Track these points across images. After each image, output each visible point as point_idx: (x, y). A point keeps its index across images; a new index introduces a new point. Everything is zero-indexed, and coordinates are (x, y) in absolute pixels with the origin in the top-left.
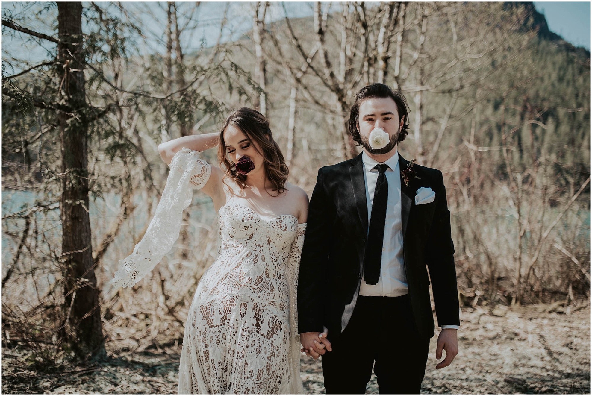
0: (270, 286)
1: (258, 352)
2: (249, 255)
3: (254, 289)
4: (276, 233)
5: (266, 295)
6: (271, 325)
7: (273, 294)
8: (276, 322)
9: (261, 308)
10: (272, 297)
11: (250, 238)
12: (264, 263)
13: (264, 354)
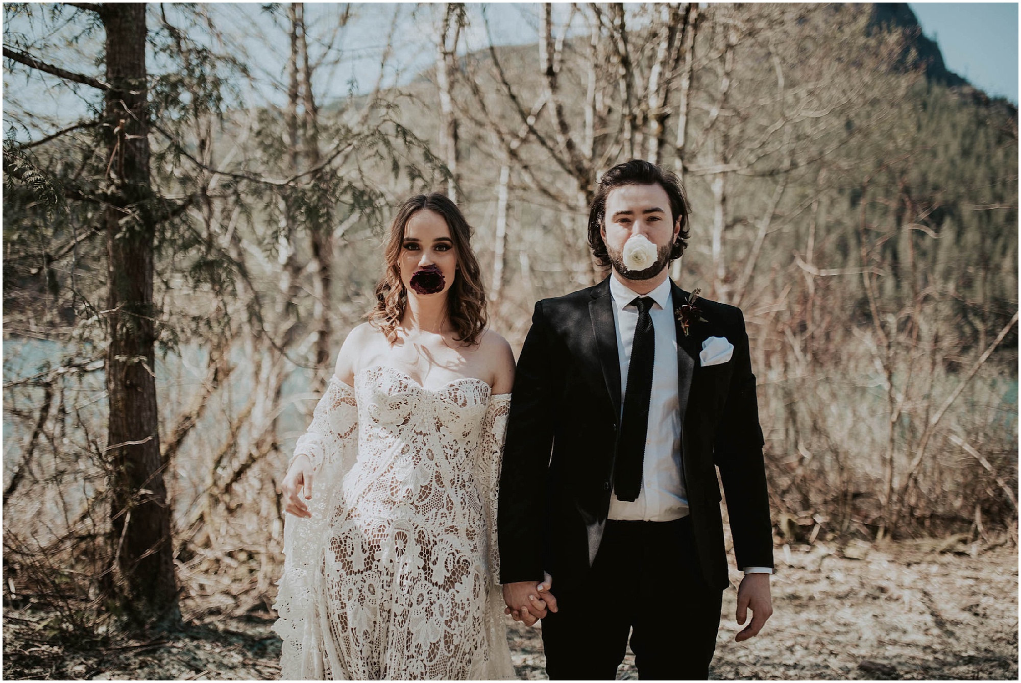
0: (445, 501)
1: (429, 612)
2: (406, 450)
3: (416, 507)
4: (449, 410)
5: (439, 516)
6: (450, 567)
7: (452, 514)
8: (458, 562)
9: (432, 538)
10: (450, 519)
11: (406, 422)
12: (433, 463)
13: (438, 616)
